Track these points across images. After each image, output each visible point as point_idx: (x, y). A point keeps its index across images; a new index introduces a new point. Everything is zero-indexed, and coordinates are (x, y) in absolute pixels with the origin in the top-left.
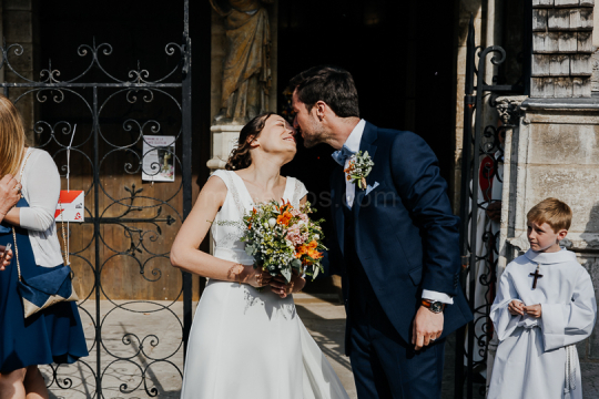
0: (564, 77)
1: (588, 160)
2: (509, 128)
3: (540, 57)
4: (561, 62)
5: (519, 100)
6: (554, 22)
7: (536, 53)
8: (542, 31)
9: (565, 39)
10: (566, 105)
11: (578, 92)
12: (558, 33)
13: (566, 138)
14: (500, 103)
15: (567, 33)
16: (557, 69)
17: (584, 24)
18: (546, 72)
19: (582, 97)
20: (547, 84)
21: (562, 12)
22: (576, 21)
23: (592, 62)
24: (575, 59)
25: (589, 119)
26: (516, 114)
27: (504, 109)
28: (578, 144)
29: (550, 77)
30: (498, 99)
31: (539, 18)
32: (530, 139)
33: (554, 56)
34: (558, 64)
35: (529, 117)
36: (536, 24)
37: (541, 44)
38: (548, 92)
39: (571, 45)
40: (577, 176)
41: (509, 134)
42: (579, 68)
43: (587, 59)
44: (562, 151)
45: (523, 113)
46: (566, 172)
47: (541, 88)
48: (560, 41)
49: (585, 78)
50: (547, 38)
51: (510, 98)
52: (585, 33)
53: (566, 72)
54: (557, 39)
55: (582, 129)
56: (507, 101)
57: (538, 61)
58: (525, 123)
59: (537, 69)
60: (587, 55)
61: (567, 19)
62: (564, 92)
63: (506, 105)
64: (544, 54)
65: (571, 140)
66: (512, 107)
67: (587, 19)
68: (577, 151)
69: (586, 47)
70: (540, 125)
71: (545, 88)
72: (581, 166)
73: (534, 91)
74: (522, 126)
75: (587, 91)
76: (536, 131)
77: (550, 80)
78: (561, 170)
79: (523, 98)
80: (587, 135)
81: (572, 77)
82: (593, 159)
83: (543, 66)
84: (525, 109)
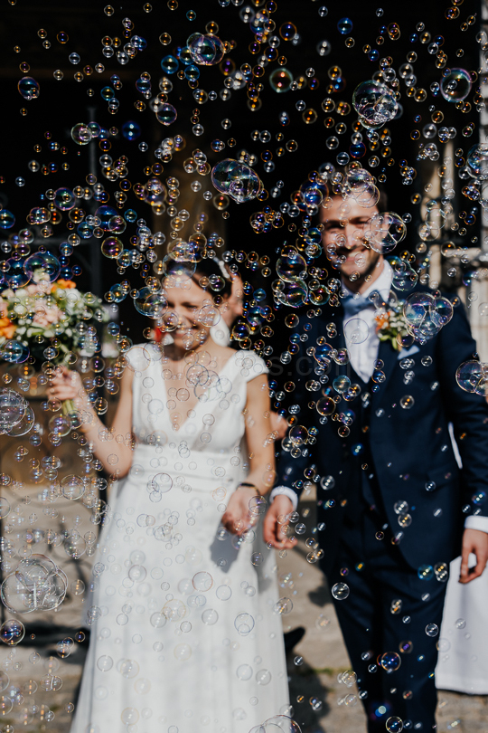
35: (483, 273)
74: (475, 285)
84: (475, 264)
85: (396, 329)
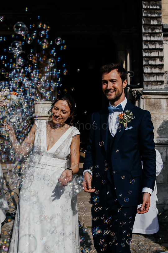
0: (155, 82)
1: (164, 111)
2: (137, 100)
3: (146, 74)
4: (154, 76)
5: (140, 90)
6: (151, 62)
7: (145, 73)
8: (147, 65)
9: (155, 68)
10: (156, 92)
11: (160, 87)
12: (152, 66)
13: (157, 103)
14: (133, 91)
15: (155, 66)
16: (152, 79)
17: (161, 63)
18: (149, 80)
19: (161, 89)
20: (149, 84)
21: (153, 59)
22: (158, 62)
23: (164, 77)
24: (158, 76)
25: (164, 97)
26: (139, 95)
27: (135, 93)
28: (161, 106)
29: (150, 81)
30: (132, 90)
31: (145, 61)
32: (144, 104)
33: (151, 74)
34: (152, 77)
35: (143, 96)
36: (144, 63)
37: (147, 70)
38: (150, 87)
39: (157, 71)
40: (161, 117)
41: (137, 102)
42: (160, 78)
43: (162, 75)
44: (155, 108)
45: (141, 95)
46: (157, 116)
47: (147, 86)
48: (153, 69)
49: (162, 82)
50: (148, 68)
51: (136, 89)
52: (161, 66)
53: (155, 80)
54: (152, 68)
55: (162, 100)
56: (135, 90)
57: (146, 76)
58: (142, 98)
59: (145, 79)
60: (162, 74)
61: (155, 61)
62: (155, 87)
63: (135, 92)
64: (148, 73)
65: (158, 104)
66: (138, 92)
67: (161, 61)
68: (160, 108)
69: (162, 71)
70: (147, 99)
71: (149, 86)
72: (162, 114)
73: (145, 87)
74: (141, 100)
75: (163, 87)
76: (146, 101)
77: (150, 83)
78: (155, 115)
79: (141, 89)
80: (164, 103)
81: (158, 82)
82: (166, 111)
83: (148, 78)
84: (142, 93)
85: (126, 119)
